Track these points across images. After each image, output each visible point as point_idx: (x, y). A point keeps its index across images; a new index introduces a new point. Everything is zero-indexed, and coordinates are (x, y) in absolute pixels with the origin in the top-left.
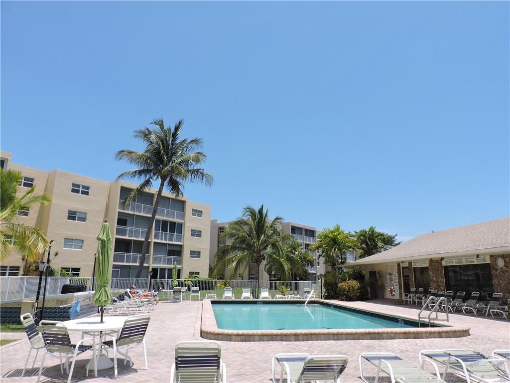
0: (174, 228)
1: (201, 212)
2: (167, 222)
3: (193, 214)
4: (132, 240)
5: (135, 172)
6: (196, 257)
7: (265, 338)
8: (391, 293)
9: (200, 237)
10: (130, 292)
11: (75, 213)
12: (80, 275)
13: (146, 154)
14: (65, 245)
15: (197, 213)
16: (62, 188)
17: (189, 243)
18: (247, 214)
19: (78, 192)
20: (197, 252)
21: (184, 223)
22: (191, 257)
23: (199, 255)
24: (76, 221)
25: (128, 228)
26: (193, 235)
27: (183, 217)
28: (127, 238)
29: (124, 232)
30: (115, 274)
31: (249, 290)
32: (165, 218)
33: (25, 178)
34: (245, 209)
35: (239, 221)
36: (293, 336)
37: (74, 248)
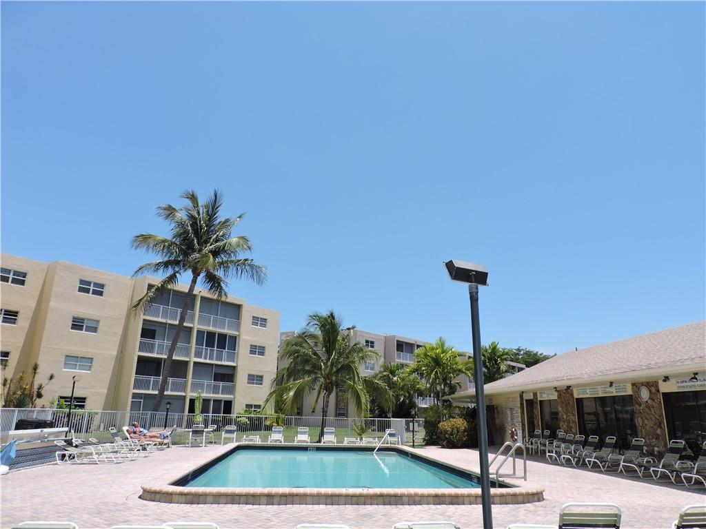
0: (225, 342)
1: (265, 320)
2: (215, 334)
3: (254, 323)
4: (162, 359)
5: (158, 264)
6: (256, 384)
7: (223, 499)
8: (512, 437)
9: (263, 355)
10: (127, 431)
11: (82, 320)
12: (86, 407)
13: (174, 240)
14: (66, 365)
15: (260, 321)
16: (66, 285)
17: (245, 363)
18: (312, 323)
19: (87, 291)
20: (257, 376)
21: (239, 335)
22: (248, 383)
23: (262, 380)
24: (84, 332)
25: (157, 342)
26: (252, 352)
27: (238, 327)
28: (155, 355)
29: (151, 348)
30: (135, 406)
31: (308, 430)
32: (211, 329)
33: (14, 271)
34: (310, 316)
35: (304, 333)
36: (265, 498)
37: (79, 369)
